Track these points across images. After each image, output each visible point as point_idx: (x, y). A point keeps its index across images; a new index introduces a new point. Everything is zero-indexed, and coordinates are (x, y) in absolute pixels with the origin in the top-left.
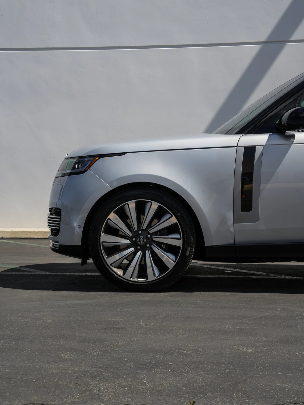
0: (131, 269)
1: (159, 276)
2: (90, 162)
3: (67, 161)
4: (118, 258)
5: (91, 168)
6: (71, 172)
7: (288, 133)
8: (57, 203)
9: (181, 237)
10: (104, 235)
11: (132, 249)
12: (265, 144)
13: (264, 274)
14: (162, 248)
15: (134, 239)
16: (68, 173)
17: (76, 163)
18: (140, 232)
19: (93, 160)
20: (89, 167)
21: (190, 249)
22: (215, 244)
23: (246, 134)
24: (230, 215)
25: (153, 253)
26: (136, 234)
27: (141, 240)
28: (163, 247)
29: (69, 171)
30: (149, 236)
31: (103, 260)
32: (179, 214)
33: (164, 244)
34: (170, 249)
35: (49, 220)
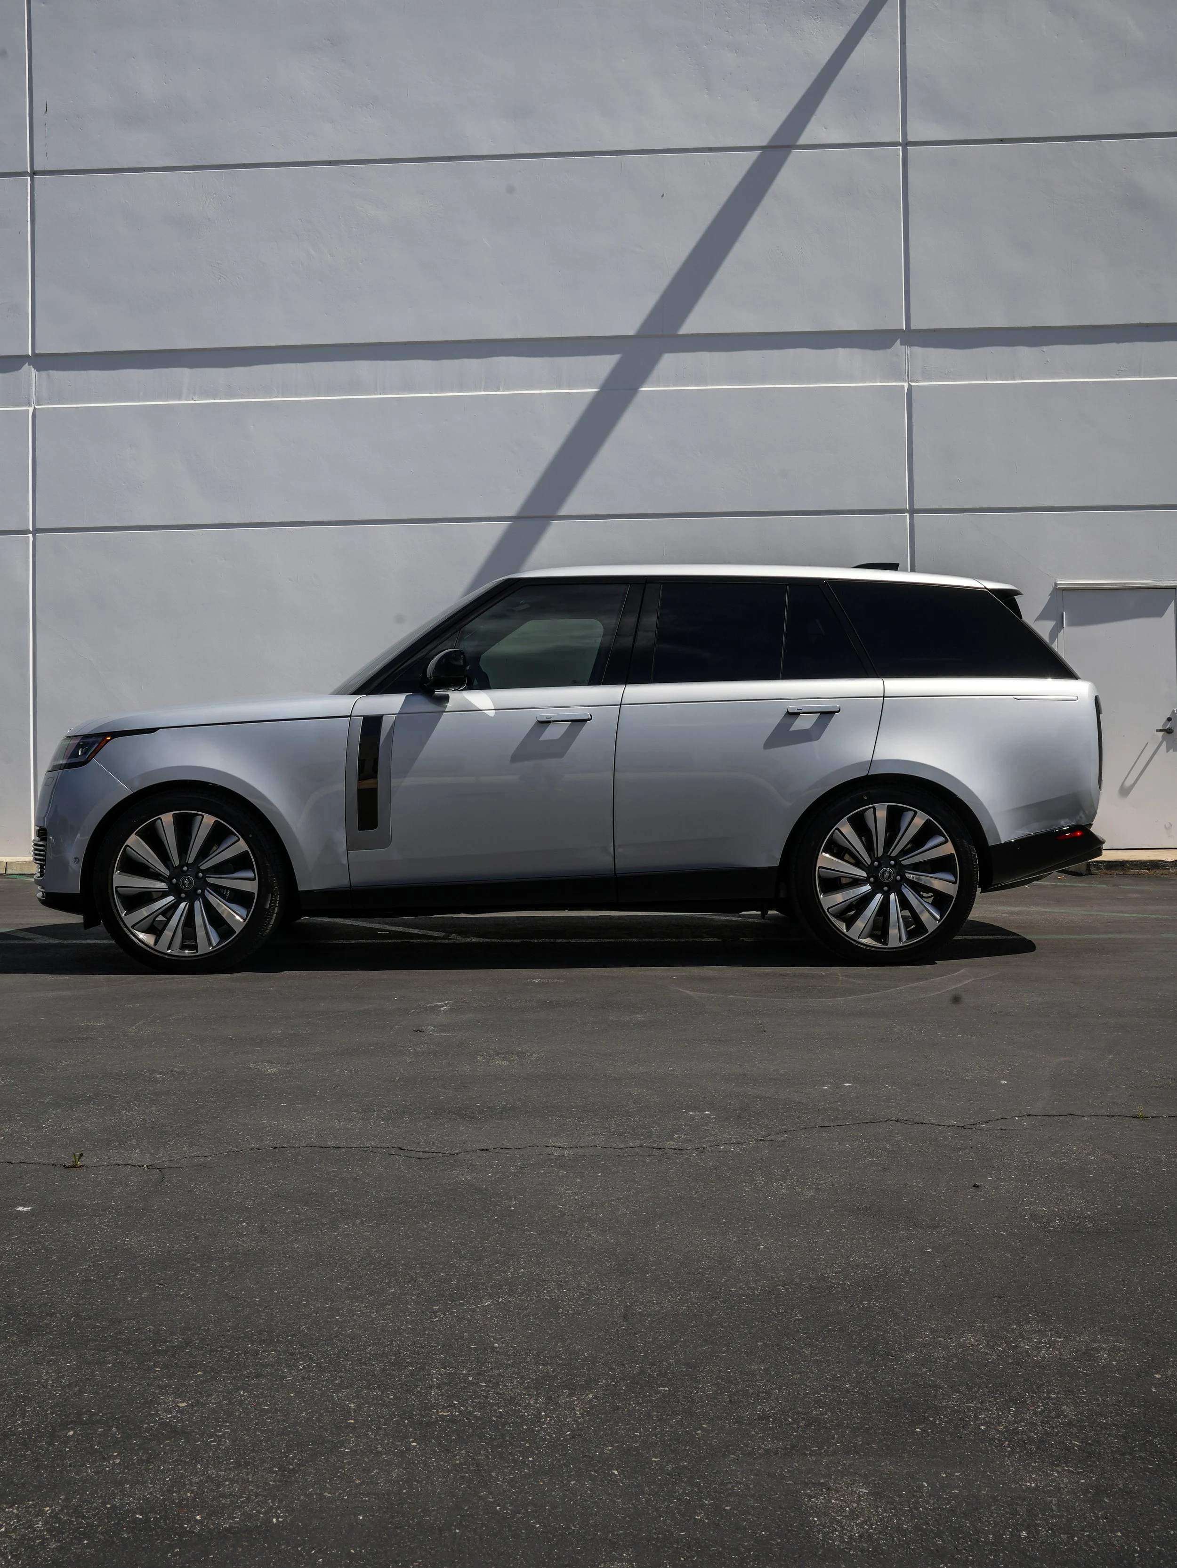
0: (168, 934)
1: (218, 944)
2: (96, 745)
3: (68, 742)
4: (146, 915)
5: (97, 756)
6: (69, 762)
7: (438, 692)
8: (44, 817)
9: (255, 875)
10: (119, 874)
11: (171, 898)
12: (397, 712)
13: (442, 934)
14: (223, 896)
15: (174, 881)
16: (61, 764)
17: (78, 746)
18: (185, 868)
19: (101, 742)
20: (96, 752)
21: (272, 897)
22: (315, 887)
23: (369, 694)
24: (341, 837)
25: (208, 907)
26: (177, 872)
27: (187, 882)
28: (226, 893)
29: (64, 762)
30: (201, 875)
31: (119, 919)
32: (251, 836)
33: (228, 888)
34: (239, 898)
35: (36, 850)
